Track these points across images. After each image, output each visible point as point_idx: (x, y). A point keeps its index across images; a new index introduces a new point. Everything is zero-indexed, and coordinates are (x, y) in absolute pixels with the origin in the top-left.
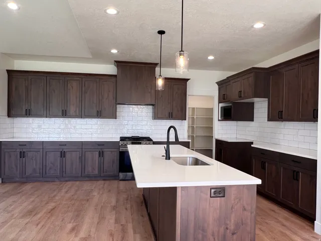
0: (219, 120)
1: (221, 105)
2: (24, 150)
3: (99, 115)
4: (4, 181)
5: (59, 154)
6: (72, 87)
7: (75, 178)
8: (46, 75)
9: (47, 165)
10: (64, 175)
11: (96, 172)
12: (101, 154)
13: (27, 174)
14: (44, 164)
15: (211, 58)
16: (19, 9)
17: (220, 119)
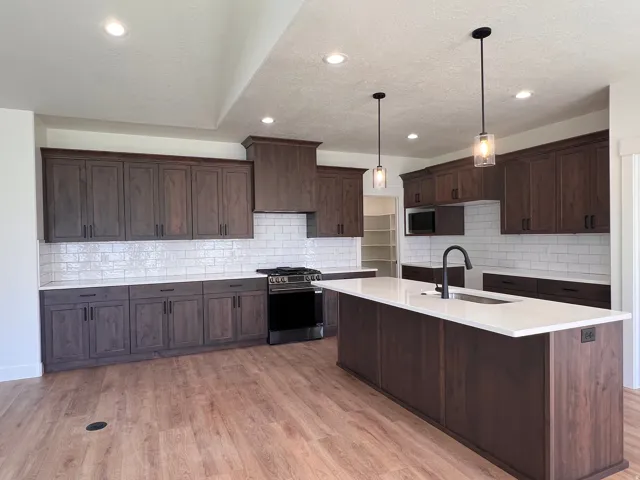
0: (406, 235)
1: (409, 211)
2: (91, 305)
3: (223, 232)
4: (49, 369)
5: (160, 307)
6: (174, 183)
7: (191, 349)
8: (122, 159)
9: (139, 330)
10: (172, 345)
11: (229, 335)
12: (237, 302)
13: (98, 351)
14: (133, 328)
15: (413, 136)
16: (126, 34)
17: (407, 233)
